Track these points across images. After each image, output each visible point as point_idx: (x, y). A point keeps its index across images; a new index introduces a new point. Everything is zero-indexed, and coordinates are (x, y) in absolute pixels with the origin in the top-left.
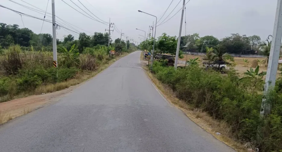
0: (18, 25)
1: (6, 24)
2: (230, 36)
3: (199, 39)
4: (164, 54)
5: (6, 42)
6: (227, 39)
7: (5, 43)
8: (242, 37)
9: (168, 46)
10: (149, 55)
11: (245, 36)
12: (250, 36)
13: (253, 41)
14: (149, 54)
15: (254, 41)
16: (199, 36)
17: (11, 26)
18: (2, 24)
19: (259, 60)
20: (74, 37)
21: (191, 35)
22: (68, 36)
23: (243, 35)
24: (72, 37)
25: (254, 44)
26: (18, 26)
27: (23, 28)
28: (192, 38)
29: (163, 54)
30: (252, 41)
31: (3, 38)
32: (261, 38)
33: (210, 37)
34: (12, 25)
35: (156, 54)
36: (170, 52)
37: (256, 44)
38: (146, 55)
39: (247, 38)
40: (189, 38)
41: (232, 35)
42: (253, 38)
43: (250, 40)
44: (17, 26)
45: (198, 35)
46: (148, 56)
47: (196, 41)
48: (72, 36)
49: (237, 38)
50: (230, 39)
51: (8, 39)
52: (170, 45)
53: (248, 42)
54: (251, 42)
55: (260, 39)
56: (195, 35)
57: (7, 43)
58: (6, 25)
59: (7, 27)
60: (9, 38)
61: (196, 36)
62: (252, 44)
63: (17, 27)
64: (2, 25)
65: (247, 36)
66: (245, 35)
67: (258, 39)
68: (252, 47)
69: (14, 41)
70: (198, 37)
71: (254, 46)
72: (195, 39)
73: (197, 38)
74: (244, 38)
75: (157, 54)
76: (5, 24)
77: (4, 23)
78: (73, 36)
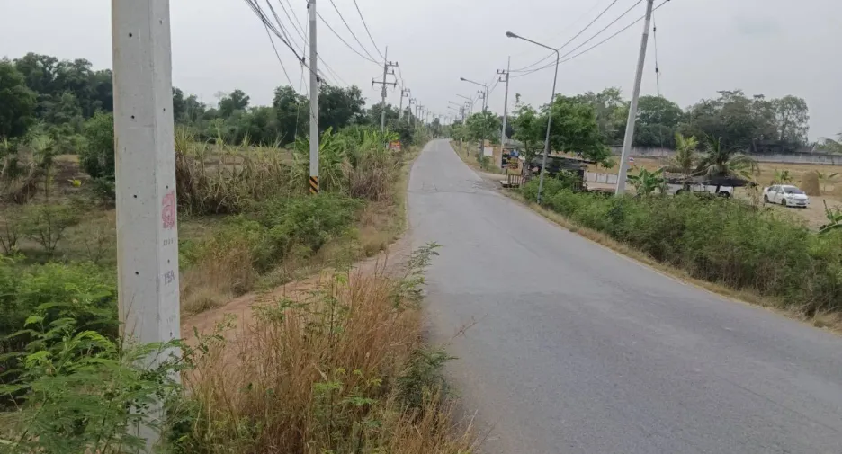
0: (89, 61)
1: (55, 58)
2: (716, 97)
3: (619, 105)
4: (558, 156)
5: (61, 111)
6: (707, 106)
7: (56, 115)
8: (750, 101)
9: (572, 133)
10: (513, 158)
11: (759, 100)
12: (774, 98)
13: (783, 114)
14: (513, 155)
15: (786, 114)
16: (620, 96)
17: (70, 64)
18: (44, 57)
19: (821, 173)
20: (248, 98)
21: (596, 94)
22: (233, 95)
23: (756, 96)
24: (243, 97)
25: (786, 122)
26: (90, 64)
27: (100, 70)
28: (599, 102)
29: (553, 154)
30: (780, 115)
31: (49, 99)
32: (807, 106)
33: (655, 99)
34: (72, 61)
35: (533, 155)
36: (576, 150)
37: (793, 122)
38: (505, 156)
39: (767, 105)
40: (590, 102)
41: (720, 96)
42: (783, 106)
43: (775, 109)
44: (86, 63)
45: (617, 93)
46: (509, 159)
47: (612, 112)
48: (243, 94)
49: (737, 104)
50: (716, 108)
51: (63, 104)
52: (579, 130)
53: (769, 116)
54: (778, 116)
55: (806, 108)
56: (609, 94)
57: (62, 115)
58: (57, 61)
59: (58, 65)
60: (66, 100)
61: (611, 98)
62: (781, 123)
63: (86, 66)
64: (45, 60)
65: (767, 99)
66: (759, 97)
67: (799, 107)
68: (780, 131)
69: (80, 110)
70: (617, 99)
71: (787, 128)
72: (607, 105)
73: (615, 101)
74: (758, 105)
75: (537, 153)
76: (54, 60)
77: (51, 56)
78: (246, 95)
